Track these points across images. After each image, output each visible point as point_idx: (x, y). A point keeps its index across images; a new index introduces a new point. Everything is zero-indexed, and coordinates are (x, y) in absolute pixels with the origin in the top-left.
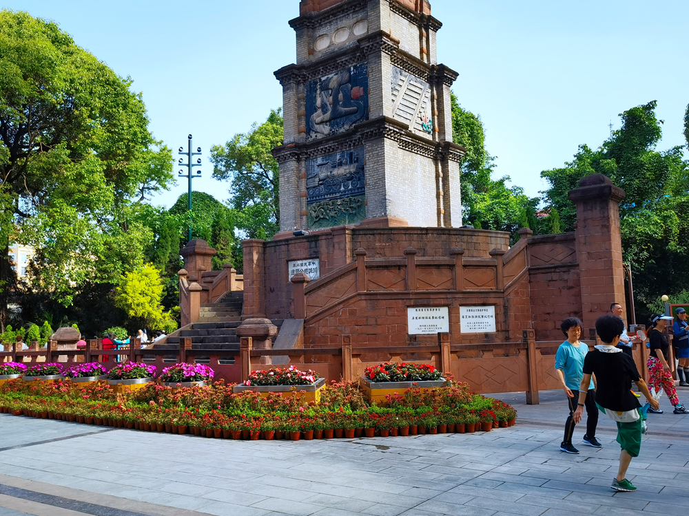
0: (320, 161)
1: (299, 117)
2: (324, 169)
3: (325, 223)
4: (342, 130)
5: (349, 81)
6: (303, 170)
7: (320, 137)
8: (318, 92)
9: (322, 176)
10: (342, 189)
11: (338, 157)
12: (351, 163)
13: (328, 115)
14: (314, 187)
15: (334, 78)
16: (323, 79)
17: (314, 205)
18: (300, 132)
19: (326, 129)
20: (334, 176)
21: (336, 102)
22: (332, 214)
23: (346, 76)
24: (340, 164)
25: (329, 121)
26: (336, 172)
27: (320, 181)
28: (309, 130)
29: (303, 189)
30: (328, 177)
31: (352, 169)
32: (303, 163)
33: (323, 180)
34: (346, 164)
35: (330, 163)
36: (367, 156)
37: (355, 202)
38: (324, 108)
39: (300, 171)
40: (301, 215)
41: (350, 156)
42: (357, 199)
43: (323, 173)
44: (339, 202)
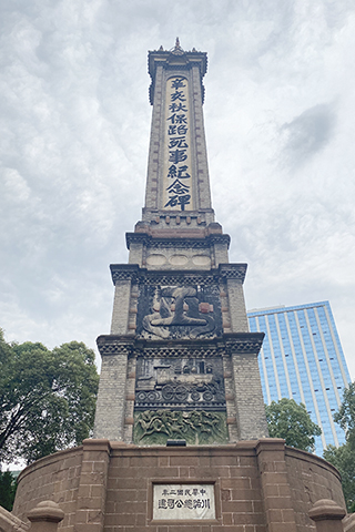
0: (157, 363)
1: (131, 313)
2: (163, 372)
4: (186, 338)
5: (196, 297)
6: (134, 369)
7: (154, 338)
8: (156, 297)
9: (161, 379)
10: (190, 400)
11: (184, 363)
12: (202, 372)
13: (169, 320)
14: (147, 391)
15: (179, 291)
16: (163, 287)
17: (146, 413)
18: (129, 328)
19: (166, 333)
20: (179, 383)
21: (179, 310)
22: (176, 428)
24: (187, 372)
25: (170, 326)
26: (182, 378)
27: (157, 384)
28: (141, 328)
29: (132, 391)
30: (170, 382)
31: (207, 378)
32: (135, 362)
33: (163, 385)
34: (195, 372)
35: (173, 368)
36: (235, 368)
37: (210, 418)
38: (164, 312)
39: (129, 369)
40: (125, 423)
41: (202, 365)
42: (214, 414)
43: (163, 377)
44: (186, 415)
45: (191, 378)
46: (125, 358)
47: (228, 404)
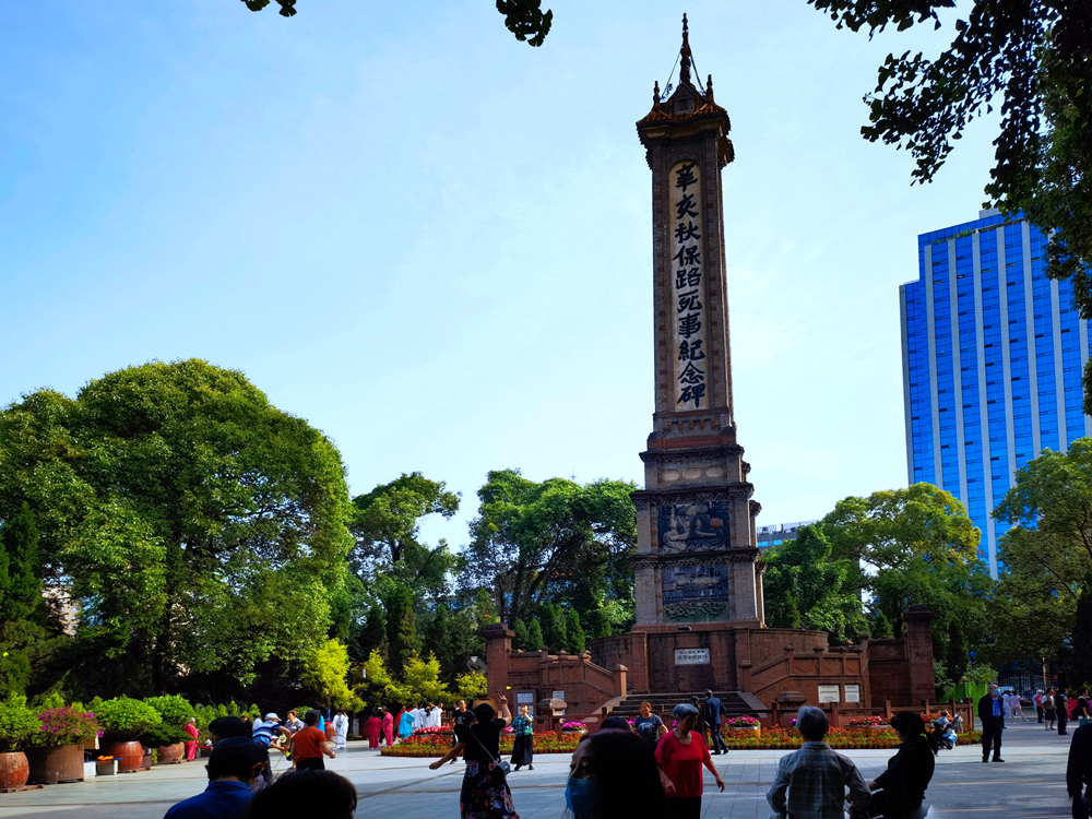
0: (677, 570)
1: (652, 533)
2: (682, 577)
3: (683, 619)
4: (699, 549)
5: (708, 513)
6: (660, 576)
7: (674, 551)
8: (673, 515)
9: (681, 583)
10: (702, 594)
11: (698, 570)
12: (712, 575)
13: (685, 536)
14: (671, 591)
15: (692, 509)
16: (678, 506)
17: (671, 604)
18: (653, 545)
19: (683, 547)
20: (693, 584)
21: (693, 527)
22: (693, 613)
23: (705, 509)
24: (700, 576)
25: (686, 540)
26: (696, 581)
27: (678, 586)
28: (662, 544)
29: (660, 591)
30: (687, 584)
31: (715, 580)
32: (660, 571)
33: (682, 586)
34: (707, 576)
35: (689, 574)
36: (736, 573)
37: (717, 606)
38: (680, 529)
39: (656, 576)
40: (658, 612)
41: (712, 570)
42: (719, 603)
43: (682, 581)
44: (699, 604)
45: (703, 581)
46: (652, 571)
47: (730, 597)
